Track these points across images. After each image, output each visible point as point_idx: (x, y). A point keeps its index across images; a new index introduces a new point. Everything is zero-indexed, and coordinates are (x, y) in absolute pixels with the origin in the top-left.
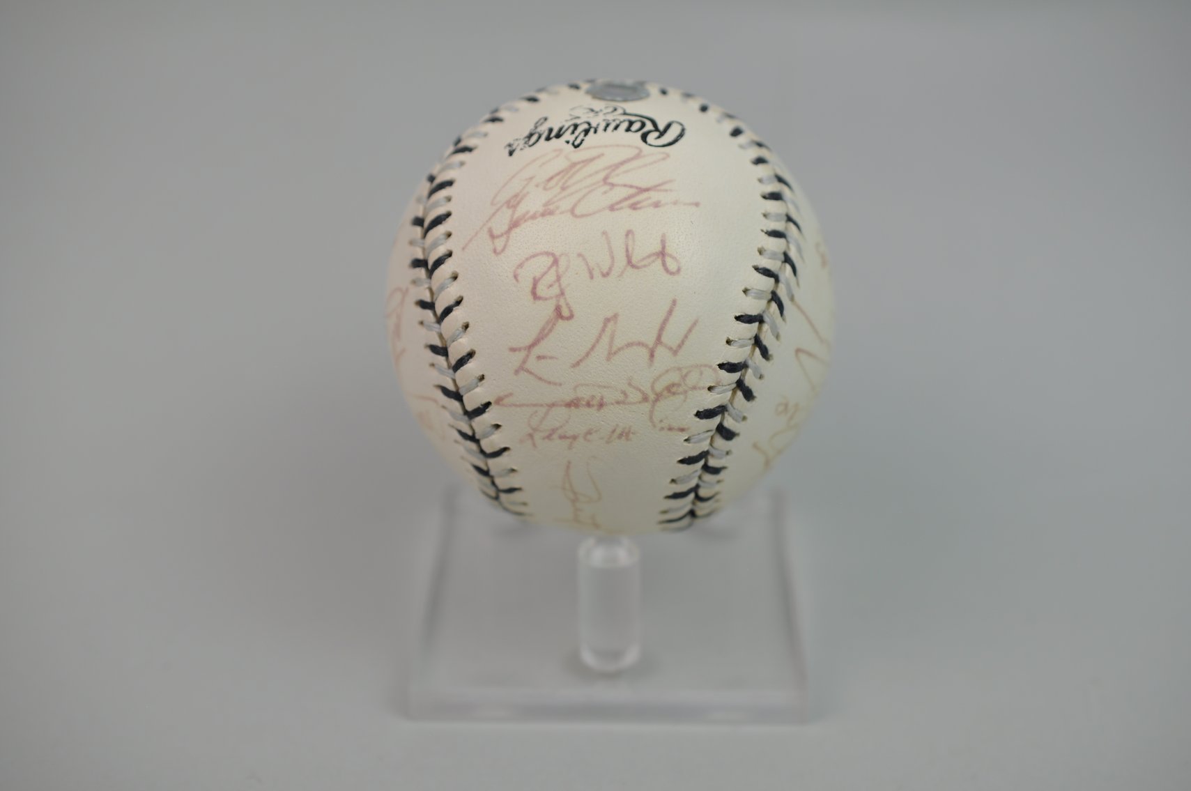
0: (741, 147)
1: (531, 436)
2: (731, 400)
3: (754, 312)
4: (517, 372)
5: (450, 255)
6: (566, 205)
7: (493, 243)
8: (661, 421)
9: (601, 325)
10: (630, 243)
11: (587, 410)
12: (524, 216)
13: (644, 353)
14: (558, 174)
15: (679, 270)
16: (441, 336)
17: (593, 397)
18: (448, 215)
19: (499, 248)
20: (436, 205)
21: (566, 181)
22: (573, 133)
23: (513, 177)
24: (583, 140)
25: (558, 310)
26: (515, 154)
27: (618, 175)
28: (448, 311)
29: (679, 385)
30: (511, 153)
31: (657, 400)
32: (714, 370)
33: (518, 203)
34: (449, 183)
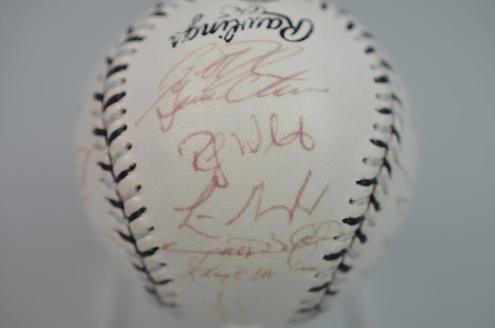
0: (356, 39)
1: (191, 273)
2: (351, 246)
3: (370, 177)
4: (180, 227)
5: (125, 128)
6: (221, 91)
7: (161, 121)
8: (296, 264)
9: (250, 192)
10: (274, 124)
11: (238, 257)
12: (186, 100)
13: (286, 214)
14: (214, 65)
15: (313, 147)
16: (118, 193)
17: (243, 248)
18: (123, 94)
19: (166, 126)
20: (113, 85)
21: (221, 71)
22: (224, 29)
23: (176, 66)
24: (233, 36)
25: (215, 179)
26: (178, 45)
27: (263, 66)
28: (124, 174)
29: (311, 237)
30: (174, 45)
31: (294, 249)
32: (339, 224)
33: (182, 89)
34: (124, 67)
